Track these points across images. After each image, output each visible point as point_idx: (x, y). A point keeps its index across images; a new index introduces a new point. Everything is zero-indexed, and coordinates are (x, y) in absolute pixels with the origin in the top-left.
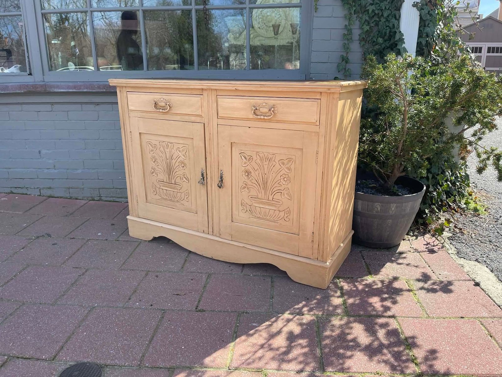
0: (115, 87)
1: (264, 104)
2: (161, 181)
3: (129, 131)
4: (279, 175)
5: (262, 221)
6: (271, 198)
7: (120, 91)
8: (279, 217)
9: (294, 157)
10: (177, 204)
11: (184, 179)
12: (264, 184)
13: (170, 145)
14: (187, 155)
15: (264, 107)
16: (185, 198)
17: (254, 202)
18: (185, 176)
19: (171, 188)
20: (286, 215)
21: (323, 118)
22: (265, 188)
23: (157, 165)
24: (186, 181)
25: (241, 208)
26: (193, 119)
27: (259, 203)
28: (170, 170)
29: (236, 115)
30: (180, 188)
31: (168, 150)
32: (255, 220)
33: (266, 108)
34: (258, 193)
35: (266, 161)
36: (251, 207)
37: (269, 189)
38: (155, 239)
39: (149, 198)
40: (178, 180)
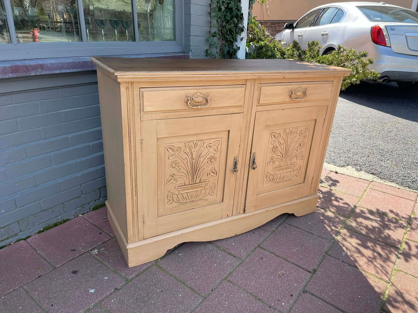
1: (300, 88)
2: (180, 186)
4: (298, 143)
5: (281, 184)
6: (289, 163)
7: (127, 88)
8: (293, 175)
9: (309, 127)
10: (200, 203)
11: (212, 174)
12: (286, 154)
13: (199, 143)
15: (299, 91)
16: (210, 193)
17: (277, 172)
18: (214, 170)
19: (193, 189)
20: (298, 172)
21: (332, 94)
22: (286, 157)
23: (178, 169)
25: (265, 180)
26: (232, 110)
27: (280, 171)
30: (205, 185)
31: (196, 149)
33: (301, 91)
34: (280, 162)
35: (290, 135)
36: (274, 175)
37: (289, 157)
40: (204, 177)
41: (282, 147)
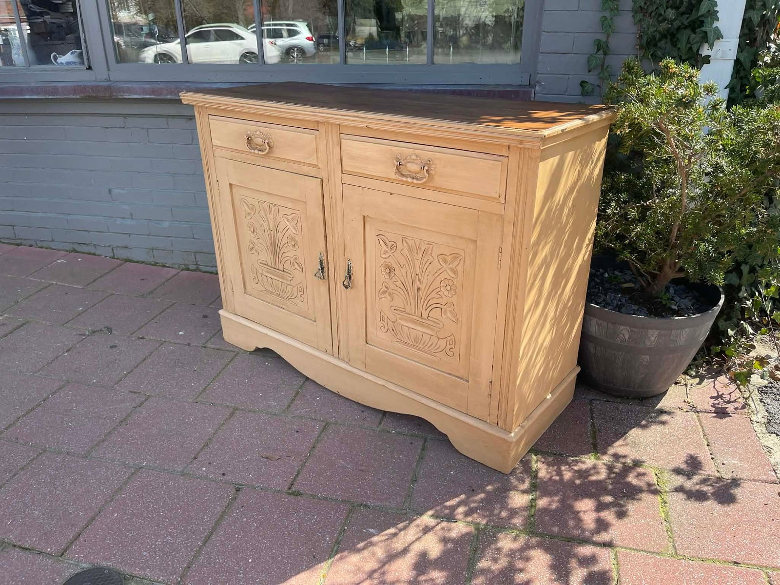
0: (191, 107)
1: (414, 157)
2: (263, 264)
3: (215, 179)
4: (438, 280)
5: (412, 350)
6: (425, 315)
7: (199, 113)
8: (437, 347)
9: (462, 253)
10: (288, 302)
11: (296, 266)
12: (414, 291)
13: (273, 208)
14: (299, 228)
15: (413, 162)
16: (299, 295)
17: (400, 319)
18: (298, 261)
19: (278, 276)
20: (449, 347)
21: (512, 191)
22: (416, 298)
23: (257, 237)
24: (298, 268)
25: (379, 323)
26: (306, 170)
27: (406, 320)
28: (275, 249)
29: (371, 170)
30: (290, 279)
31: (271, 216)
32: (401, 346)
33: (417, 164)
34: (406, 304)
35: (417, 253)
36: (395, 324)
37: (423, 300)
38: (258, 350)
39: (248, 287)
40: (287, 266)
41: (403, 271)
